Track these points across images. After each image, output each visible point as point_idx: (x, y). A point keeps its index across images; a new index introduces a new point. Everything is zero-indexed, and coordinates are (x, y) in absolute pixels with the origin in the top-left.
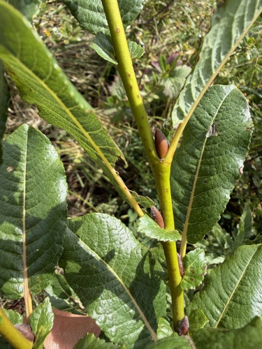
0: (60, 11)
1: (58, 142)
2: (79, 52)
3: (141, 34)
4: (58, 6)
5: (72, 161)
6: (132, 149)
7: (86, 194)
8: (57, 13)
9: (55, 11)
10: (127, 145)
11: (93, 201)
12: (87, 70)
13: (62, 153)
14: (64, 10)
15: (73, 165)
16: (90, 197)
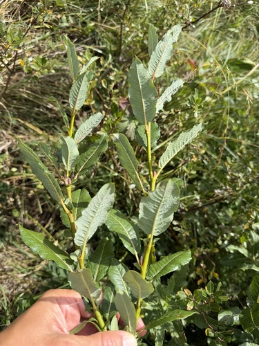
0: (47, 37)
1: (24, 166)
2: (59, 80)
3: (115, 73)
4: (46, 33)
5: (35, 186)
6: (97, 181)
7: (48, 220)
8: (44, 39)
9: (41, 37)
10: (92, 177)
11: (54, 226)
12: (64, 99)
13: (27, 177)
14: (51, 37)
15: (36, 190)
16: (52, 222)
